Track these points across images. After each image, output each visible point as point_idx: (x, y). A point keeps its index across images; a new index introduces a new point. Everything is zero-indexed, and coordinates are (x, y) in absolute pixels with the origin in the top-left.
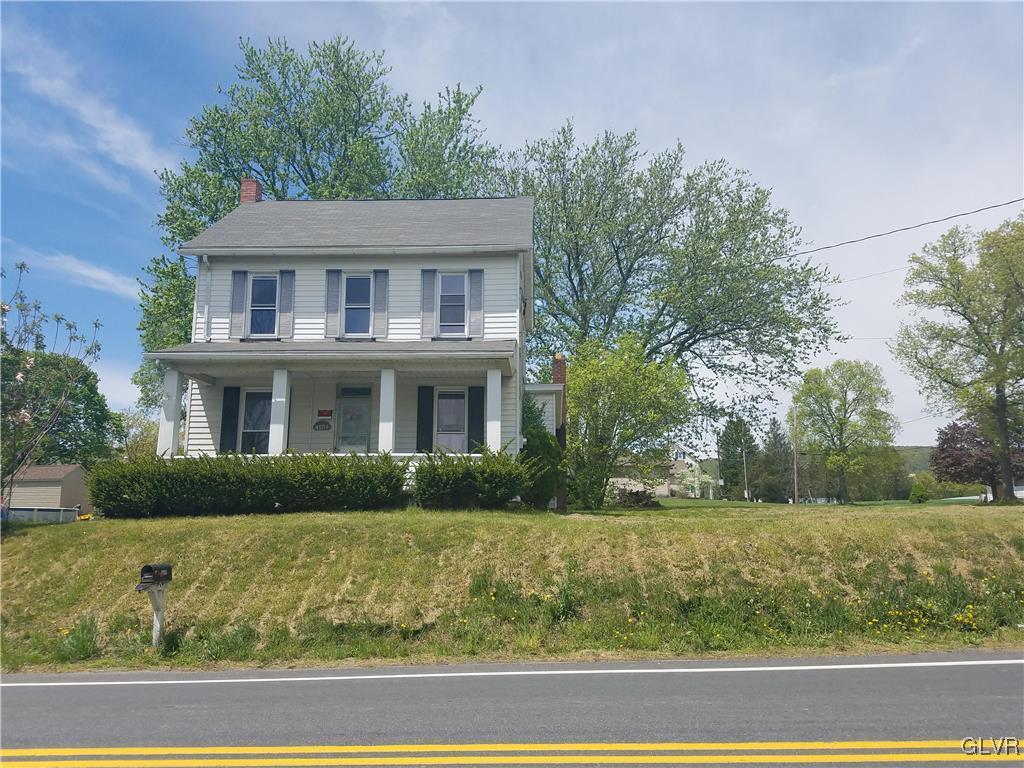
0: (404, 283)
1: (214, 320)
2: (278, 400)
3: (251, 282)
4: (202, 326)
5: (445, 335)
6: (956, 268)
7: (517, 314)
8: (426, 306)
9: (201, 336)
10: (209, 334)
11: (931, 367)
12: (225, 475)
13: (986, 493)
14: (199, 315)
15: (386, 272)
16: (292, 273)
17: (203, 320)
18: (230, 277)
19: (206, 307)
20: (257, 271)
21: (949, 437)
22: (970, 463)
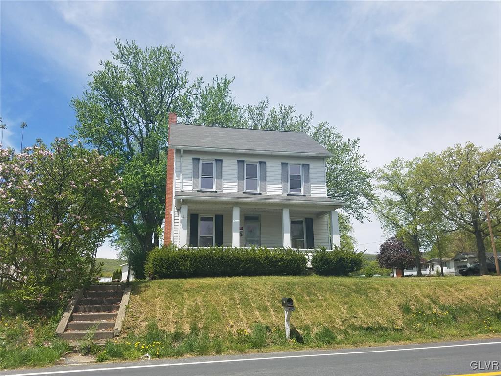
0: (274, 168)
1: (184, 181)
2: (236, 221)
3: (201, 164)
4: (179, 184)
5: (292, 193)
6: (396, 174)
7: (326, 185)
8: (284, 180)
9: (179, 189)
10: (182, 188)
11: (387, 217)
12: (228, 257)
13: (393, 273)
14: (177, 178)
15: (265, 162)
16: (221, 160)
17: (179, 181)
18: (191, 161)
19: (181, 174)
20: (204, 159)
21: (385, 248)
22: (394, 259)
